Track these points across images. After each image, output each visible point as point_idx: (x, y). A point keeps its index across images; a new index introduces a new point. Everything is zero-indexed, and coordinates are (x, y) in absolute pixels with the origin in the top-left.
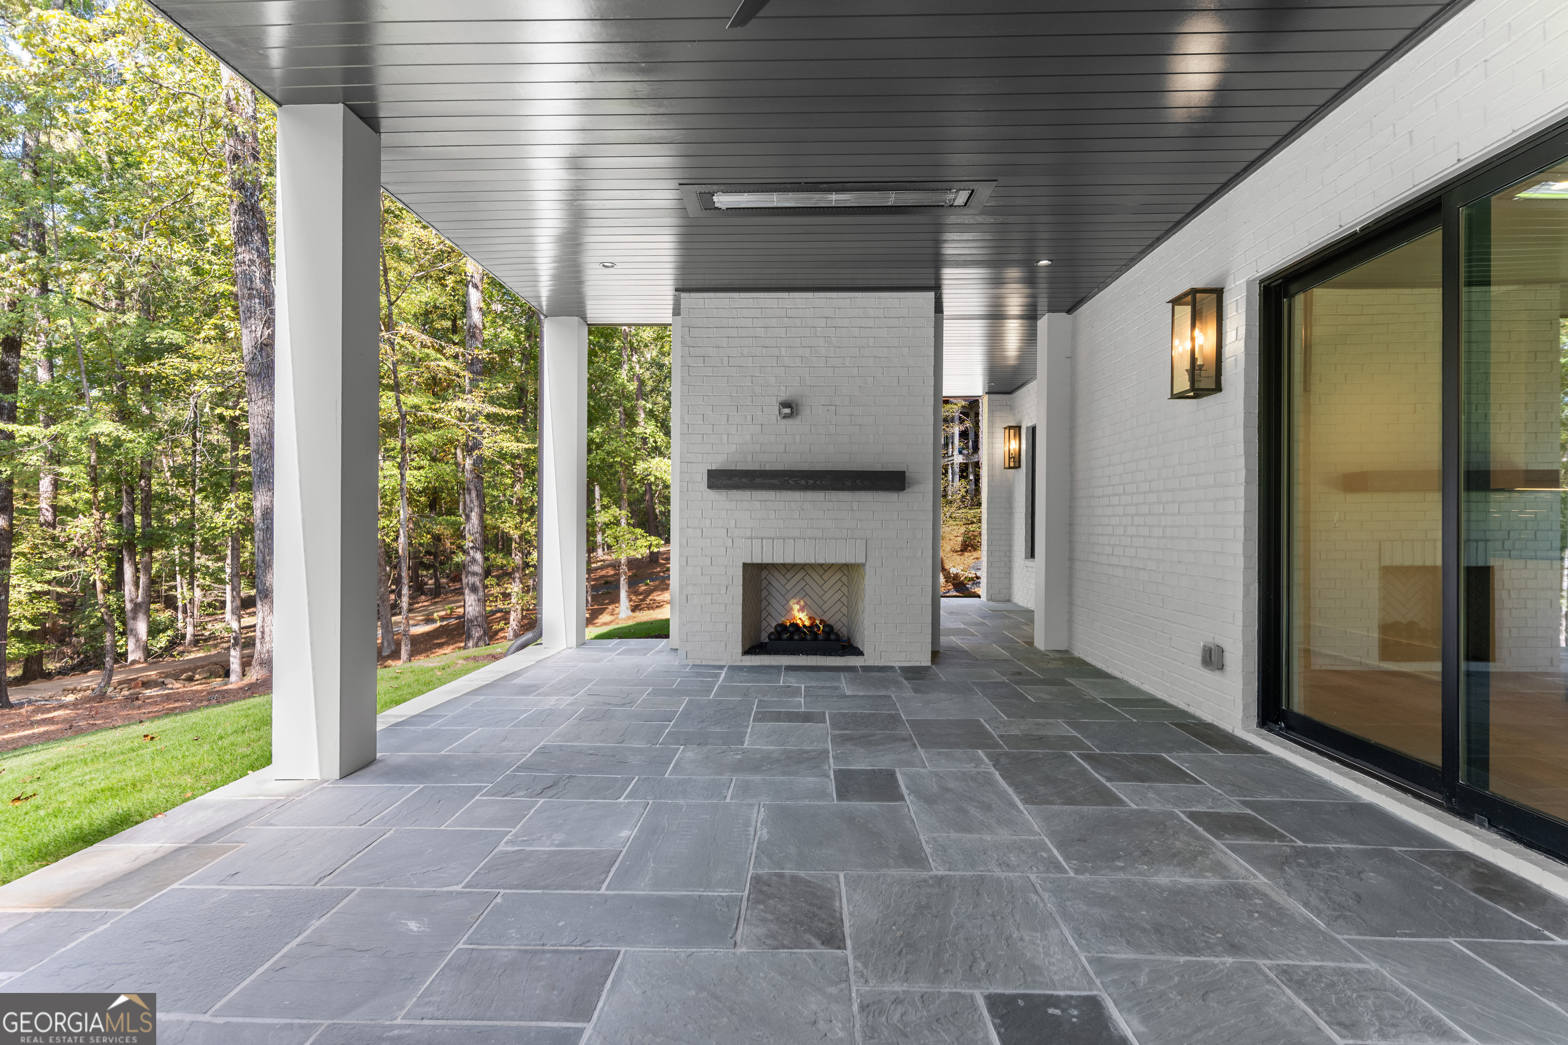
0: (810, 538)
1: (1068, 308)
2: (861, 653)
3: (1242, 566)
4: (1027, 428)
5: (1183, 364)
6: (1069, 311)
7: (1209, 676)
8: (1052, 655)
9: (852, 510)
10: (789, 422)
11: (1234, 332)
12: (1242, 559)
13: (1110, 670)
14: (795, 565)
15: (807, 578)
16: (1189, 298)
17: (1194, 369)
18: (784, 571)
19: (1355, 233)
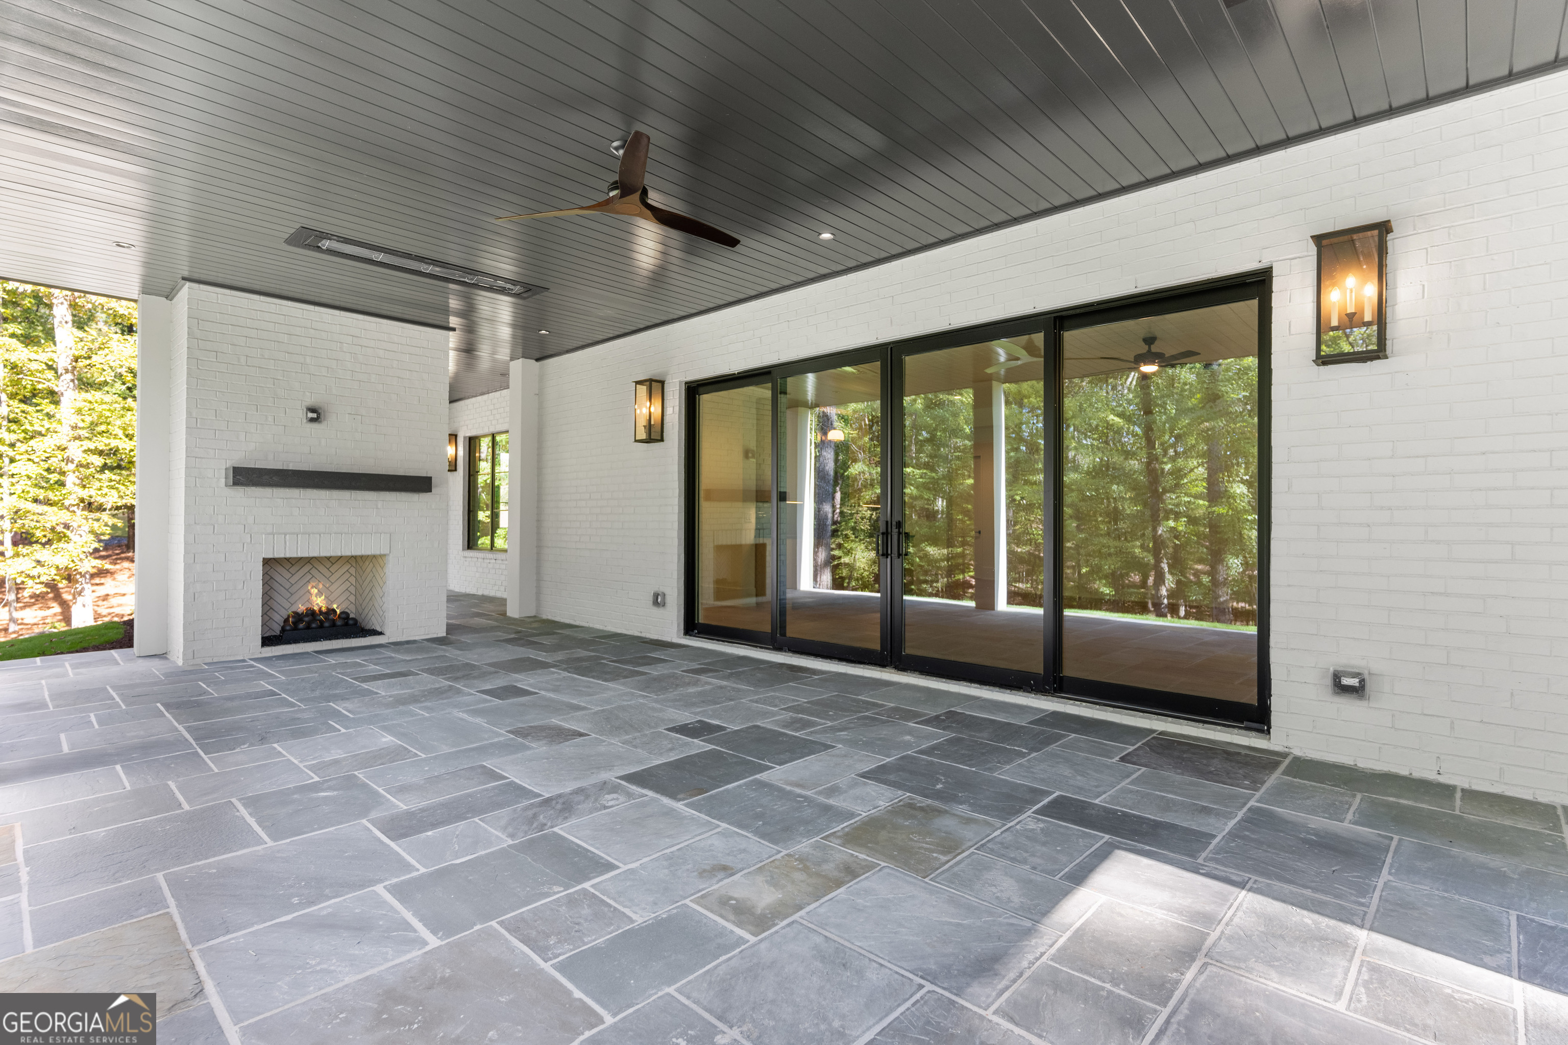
0: (335, 533)
1: (538, 356)
2: (381, 633)
3: (677, 544)
4: (465, 438)
5: (642, 422)
6: (537, 360)
7: (656, 611)
8: (529, 620)
9: (377, 508)
10: (315, 426)
11: (672, 409)
12: (677, 540)
13: (577, 623)
14: (301, 558)
15: (314, 571)
16: (648, 383)
17: (649, 427)
18: (288, 565)
19: (734, 374)
